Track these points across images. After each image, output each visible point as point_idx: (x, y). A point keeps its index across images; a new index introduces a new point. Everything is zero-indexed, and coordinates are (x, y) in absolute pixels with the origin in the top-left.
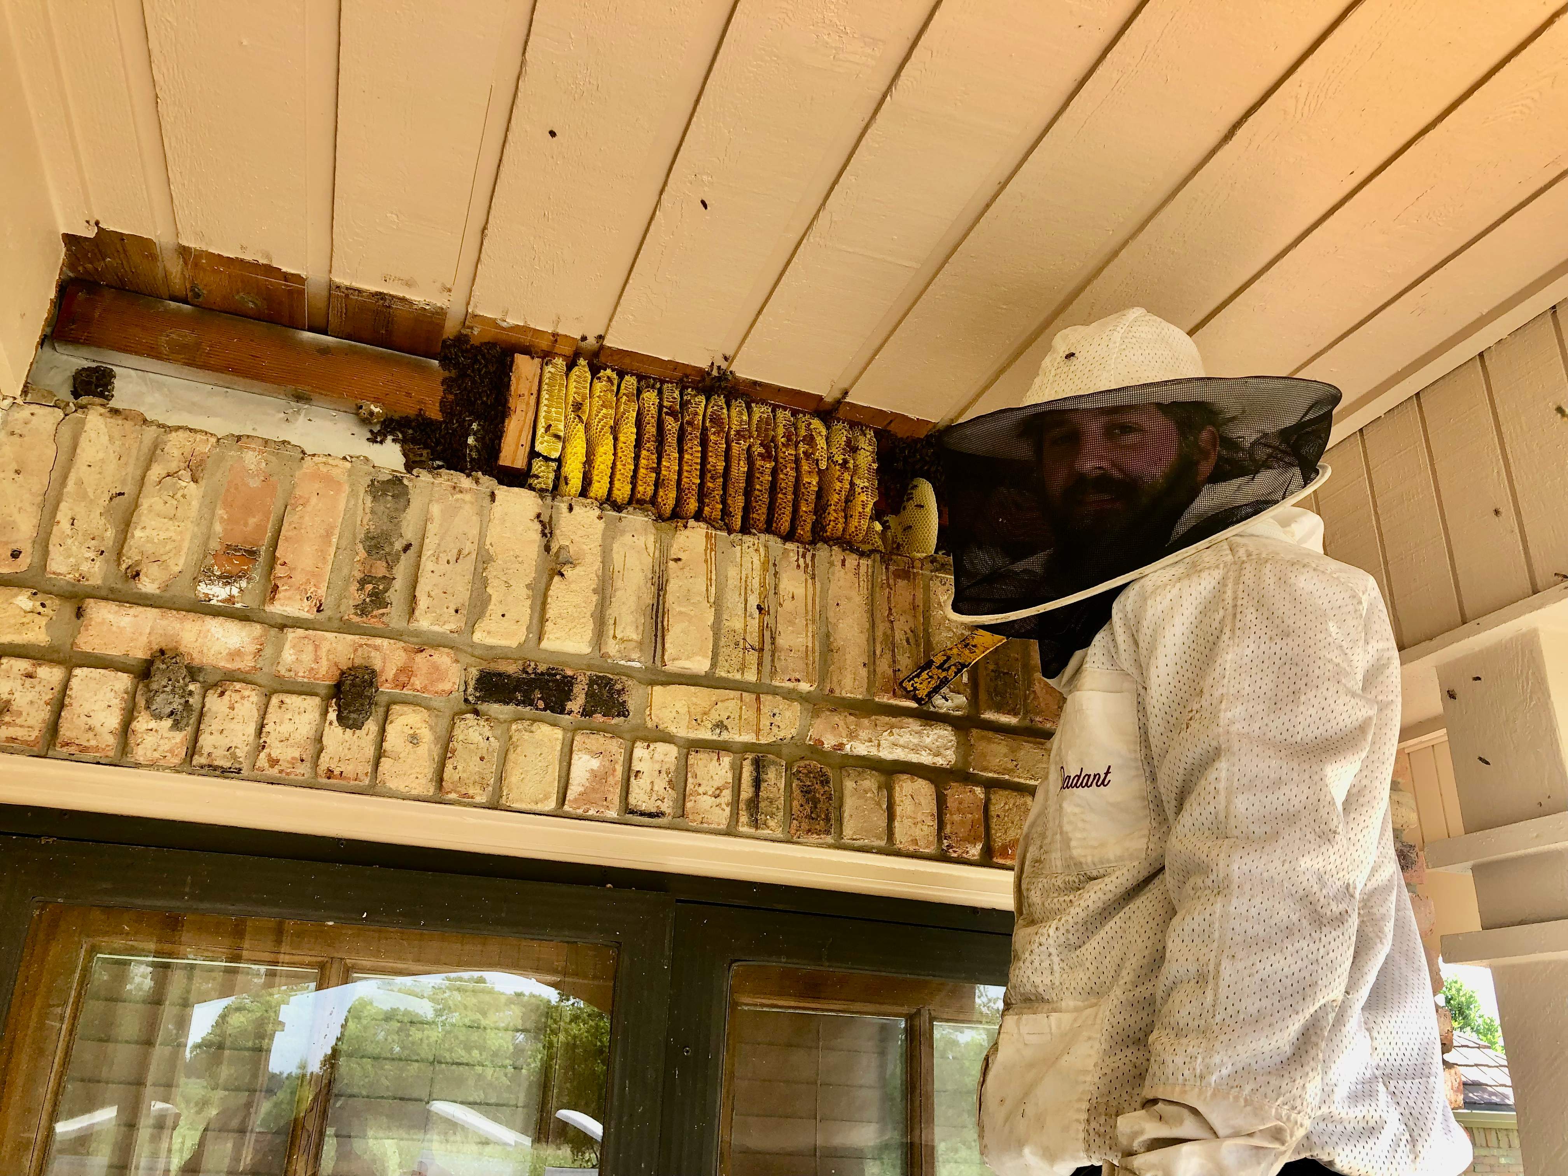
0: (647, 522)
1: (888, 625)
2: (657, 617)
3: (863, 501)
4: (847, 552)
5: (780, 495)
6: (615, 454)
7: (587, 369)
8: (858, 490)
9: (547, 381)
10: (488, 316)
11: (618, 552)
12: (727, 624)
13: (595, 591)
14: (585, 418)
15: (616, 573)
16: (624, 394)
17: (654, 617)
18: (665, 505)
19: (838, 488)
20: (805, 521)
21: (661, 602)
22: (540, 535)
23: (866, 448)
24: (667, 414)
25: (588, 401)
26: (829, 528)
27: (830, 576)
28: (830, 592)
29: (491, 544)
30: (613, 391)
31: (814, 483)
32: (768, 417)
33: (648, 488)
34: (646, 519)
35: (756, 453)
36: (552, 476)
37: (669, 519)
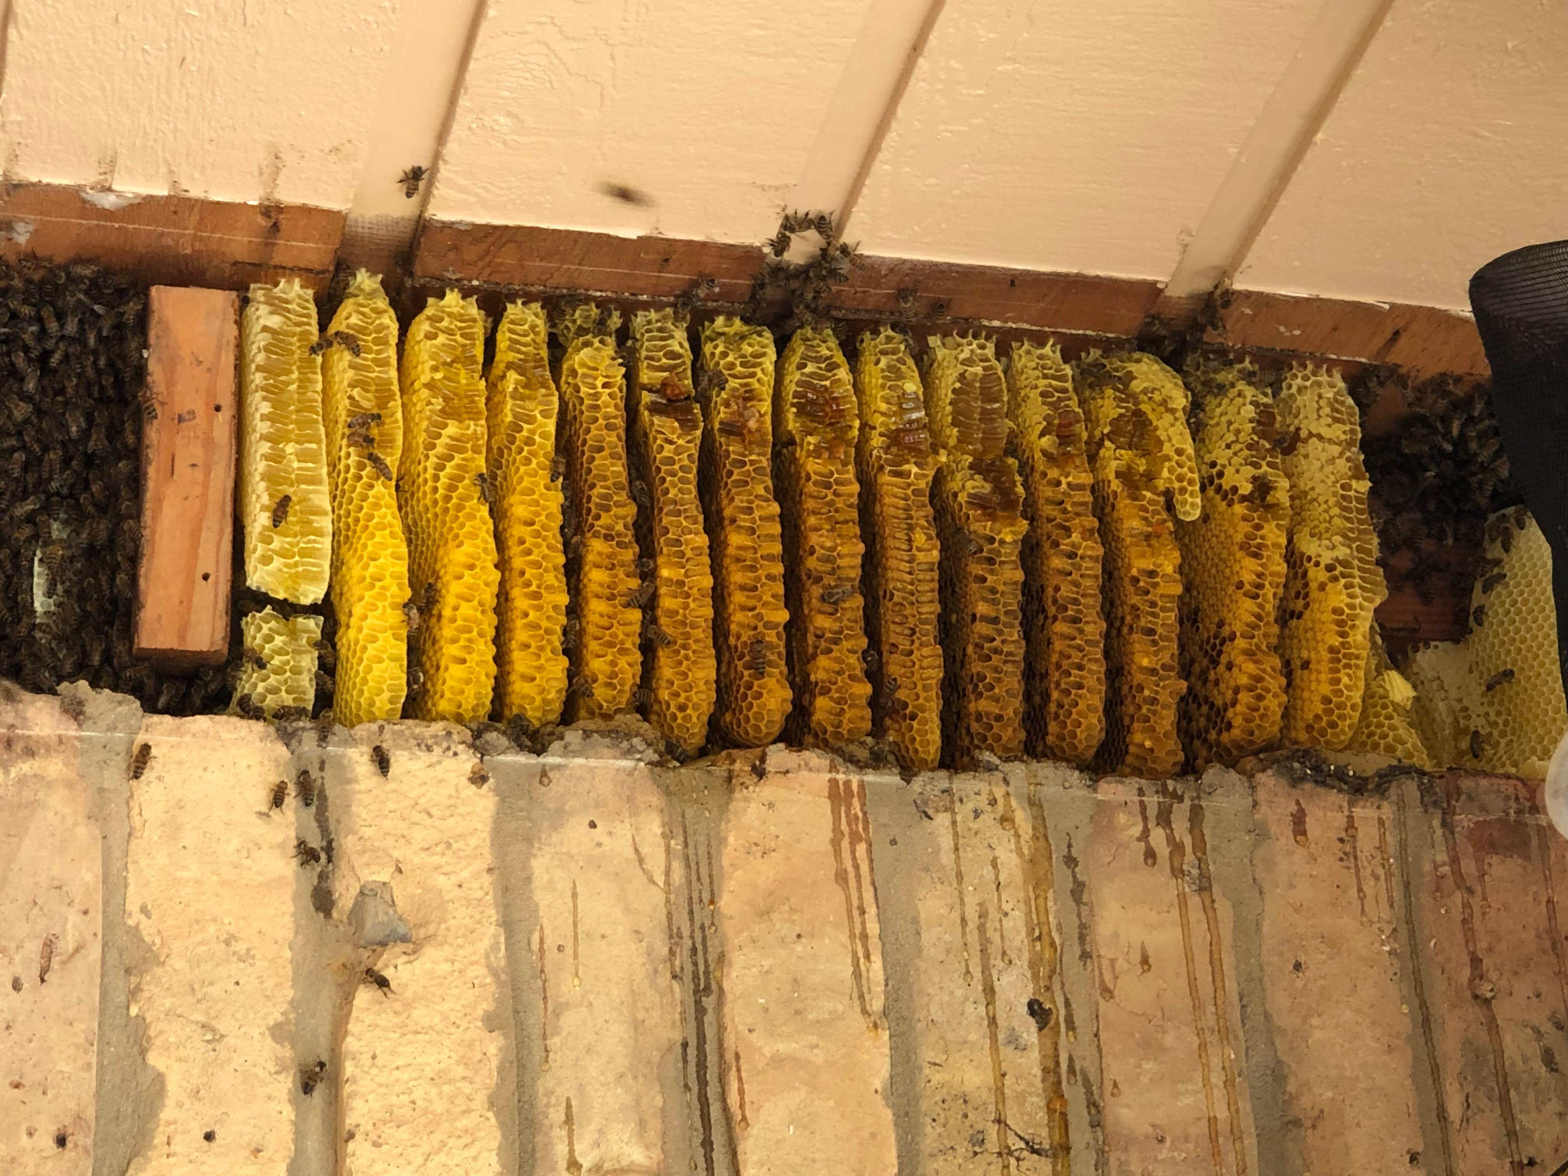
0: (630, 773)
1: (1475, 1013)
2: (703, 1082)
3: (1337, 611)
4: (1308, 786)
5: (1060, 627)
6: (502, 565)
7: (382, 303)
8: (1317, 575)
9: (260, 358)
10: (55, 181)
11: (550, 885)
12: (937, 1077)
13: (491, 1023)
14: (392, 461)
15: (551, 953)
16: (510, 366)
17: (695, 1087)
18: (682, 708)
19: (1248, 578)
20: (1153, 701)
21: (710, 1032)
22: (294, 863)
23: (1326, 432)
24: (655, 409)
25: (396, 404)
26: (1237, 716)
27: (1260, 874)
28: (1266, 927)
29: (144, 910)
30: (472, 360)
31: (1169, 570)
32: (989, 375)
33: (623, 662)
34: (628, 764)
35: (962, 498)
36: (309, 662)
37: (703, 753)
